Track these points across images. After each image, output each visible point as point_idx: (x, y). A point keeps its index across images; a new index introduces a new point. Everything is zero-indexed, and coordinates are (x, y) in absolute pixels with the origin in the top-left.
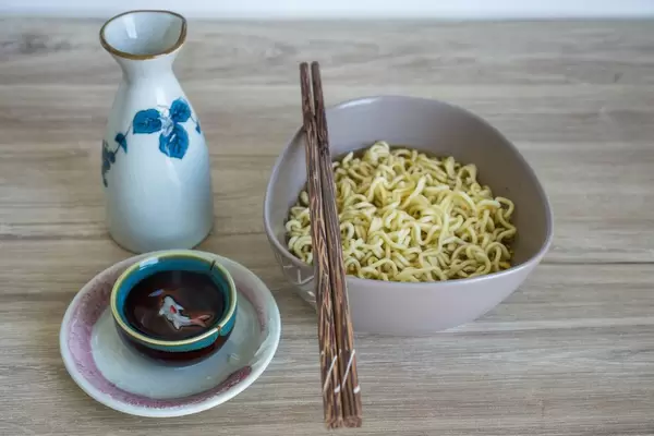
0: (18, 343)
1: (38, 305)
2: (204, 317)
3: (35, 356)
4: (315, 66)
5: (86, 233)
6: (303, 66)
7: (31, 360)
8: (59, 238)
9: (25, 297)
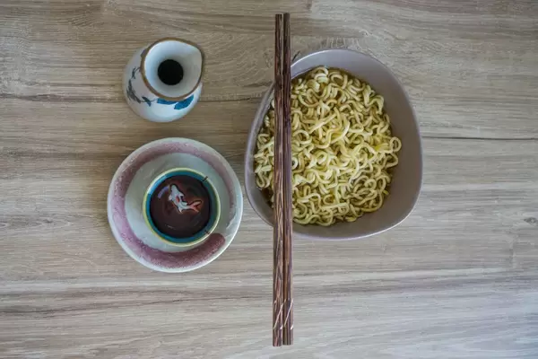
0: (76, 196)
1: (84, 163)
2: (197, 203)
3: (89, 207)
4: (286, 16)
5: (108, 96)
6: (278, 17)
7: (87, 210)
8: (90, 99)
9: (75, 156)
